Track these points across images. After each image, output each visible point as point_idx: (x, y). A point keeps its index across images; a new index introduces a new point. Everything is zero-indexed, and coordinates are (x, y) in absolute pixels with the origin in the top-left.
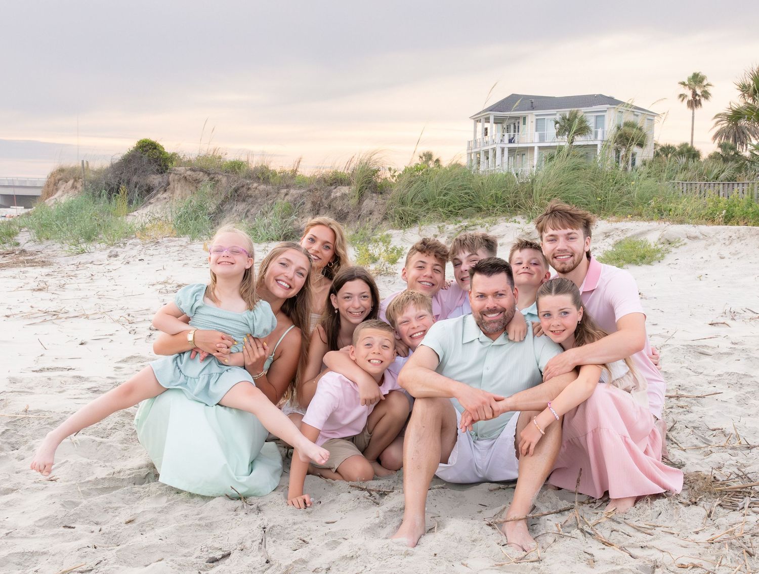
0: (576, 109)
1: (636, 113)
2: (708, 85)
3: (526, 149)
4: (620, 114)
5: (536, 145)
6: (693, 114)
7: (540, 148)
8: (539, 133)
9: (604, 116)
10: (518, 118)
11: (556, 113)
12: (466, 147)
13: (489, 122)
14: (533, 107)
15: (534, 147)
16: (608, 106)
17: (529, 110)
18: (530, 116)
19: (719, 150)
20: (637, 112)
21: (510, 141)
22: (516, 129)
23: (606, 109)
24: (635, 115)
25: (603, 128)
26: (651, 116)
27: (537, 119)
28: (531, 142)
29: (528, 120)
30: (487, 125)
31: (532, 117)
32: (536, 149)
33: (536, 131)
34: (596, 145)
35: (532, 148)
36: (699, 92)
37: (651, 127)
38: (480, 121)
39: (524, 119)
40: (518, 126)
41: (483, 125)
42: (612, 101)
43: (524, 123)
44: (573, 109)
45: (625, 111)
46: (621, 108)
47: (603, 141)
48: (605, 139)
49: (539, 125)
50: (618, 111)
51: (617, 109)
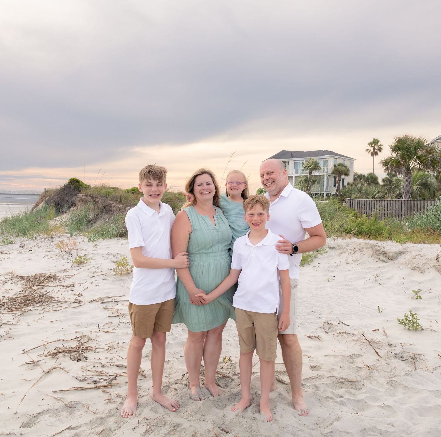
0: (313, 157)
1: (344, 159)
2: (380, 145)
4: (336, 160)
5: (294, 176)
6: (374, 159)
7: (296, 177)
8: (296, 169)
9: (328, 161)
10: (286, 162)
11: (303, 159)
14: (292, 157)
16: (330, 156)
17: (290, 158)
18: (291, 161)
19: (388, 177)
20: (344, 158)
24: (343, 160)
25: (327, 166)
26: (351, 160)
27: (294, 163)
28: (292, 174)
29: (290, 163)
31: (292, 161)
32: (294, 177)
33: (294, 168)
34: (323, 176)
35: (292, 177)
36: (376, 147)
37: (352, 166)
39: (288, 162)
42: (331, 153)
43: (288, 164)
45: (338, 158)
46: (336, 157)
47: (327, 173)
48: (329, 172)
49: (296, 165)
50: (335, 158)
51: (334, 157)
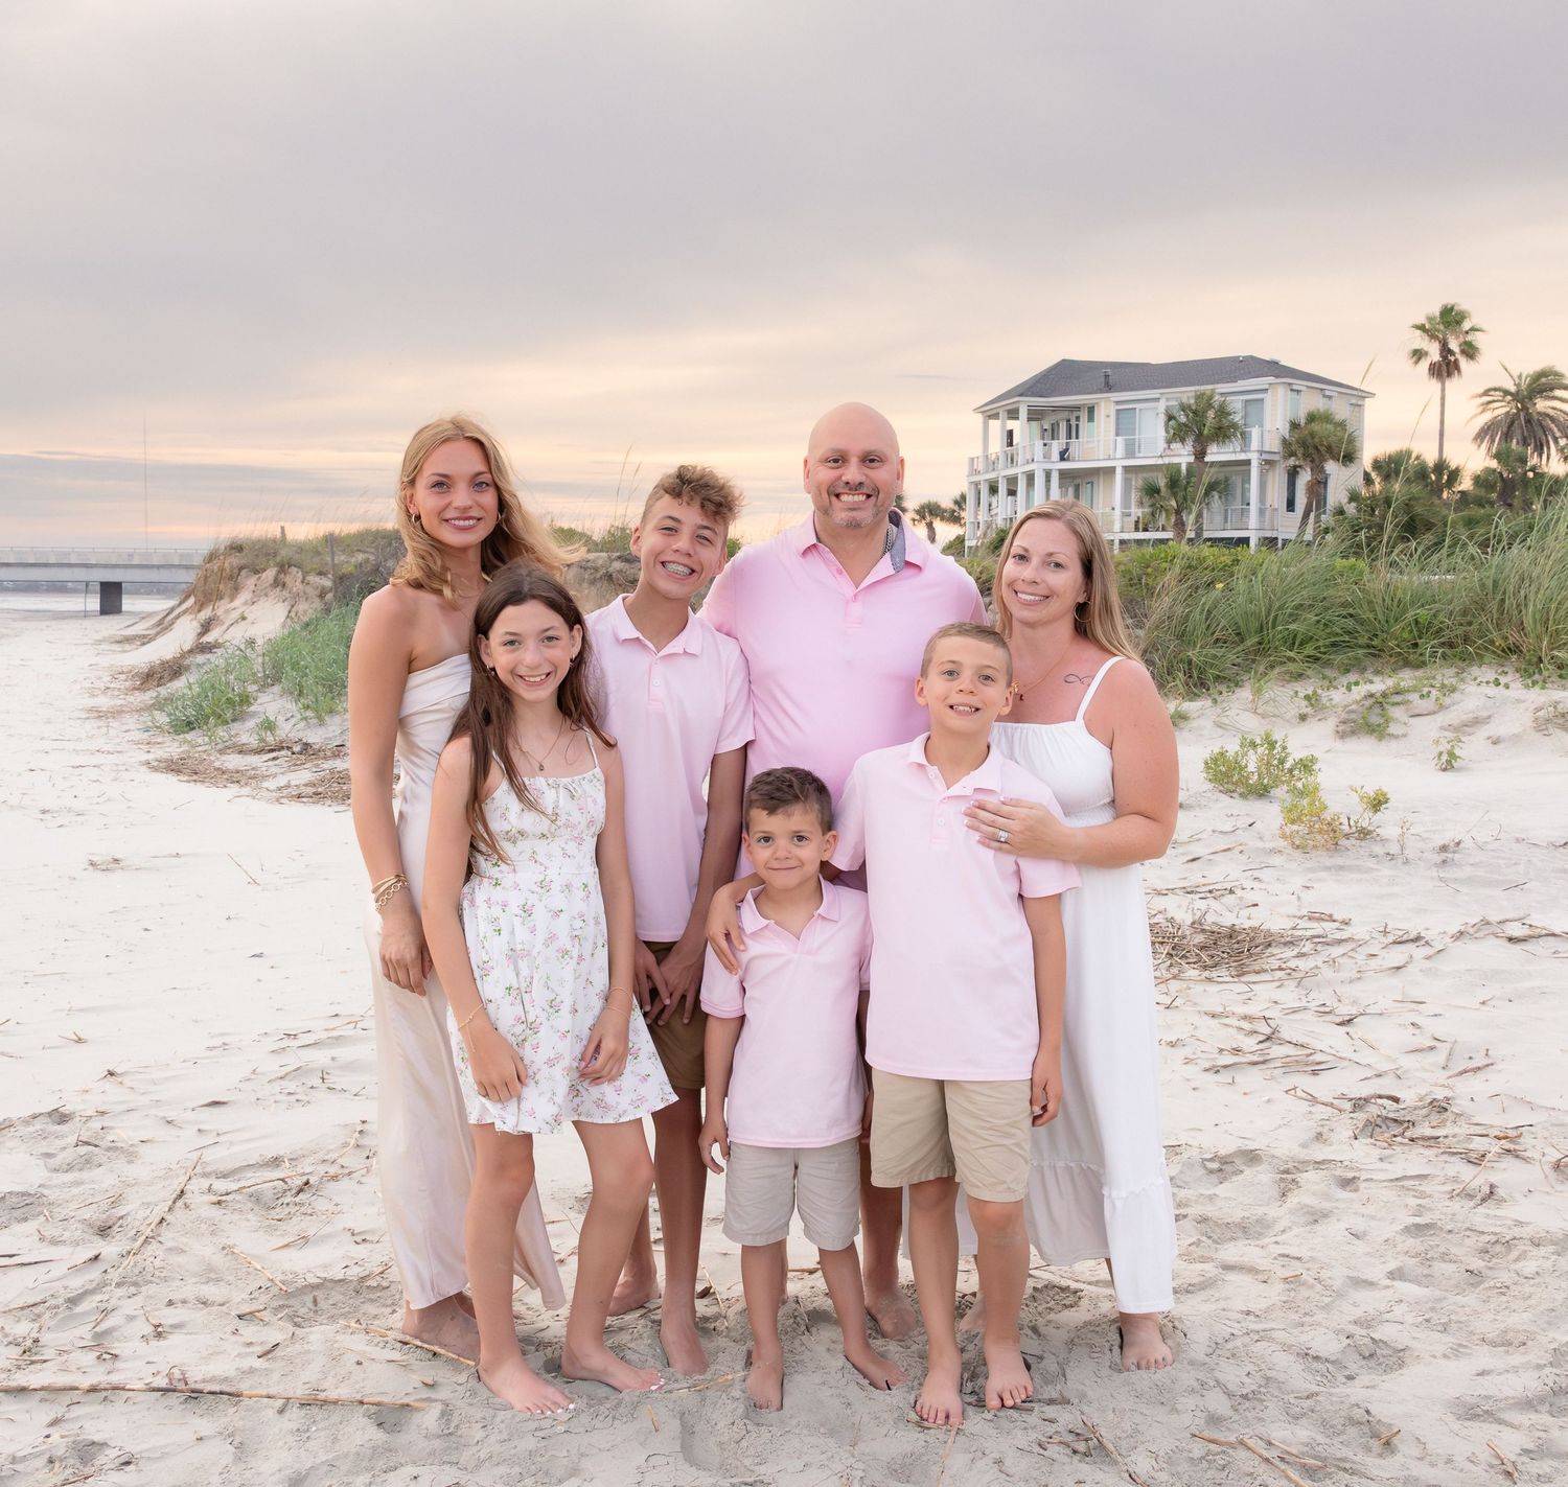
0: (1210, 387)
1: (1327, 393)
2: (1473, 329)
3: (1096, 472)
4: (1295, 395)
5: (1119, 464)
6: (1443, 390)
7: (1127, 469)
8: (1126, 440)
9: (1263, 400)
10: (1078, 408)
11: (1158, 396)
12: (965, 470)
13: (1017, 418)
14: (1109, 387)
15: (1114, 468)
16: (1271, 379)
17: (1101, 391)
18: (1103, 404)
19: (1494, 464)
20: (1330, 390)
21: (1063, 456)
22: (1073, 432)
23: (1267, 387)
24: (1324, 396)
25: (1261, 426)
26: (1357, 397)
27: (1118, 411)
28: (1106, 457)
29: (1100, 414)
30: (1011, 424)
31: (1106, 407)
32: (1119, 471)
33: (1117, 434)
34: (1248, 463)
35: (1111, 471)
36: (1454, 345)
37: (1360, 420)
38: (995, 416)
39: (1091, 410)
40: (1077, 426)
41: (1004, 425)
42: (1274, 369)
43: (1091, 419)
44: (1202, 388)
45: (1304, 388)
46: (1298, 384)
47: (1261, 452)
48: (1266, 449)
49: (1124, 422)
50: (1292, 390)
51: (1290, 384)
